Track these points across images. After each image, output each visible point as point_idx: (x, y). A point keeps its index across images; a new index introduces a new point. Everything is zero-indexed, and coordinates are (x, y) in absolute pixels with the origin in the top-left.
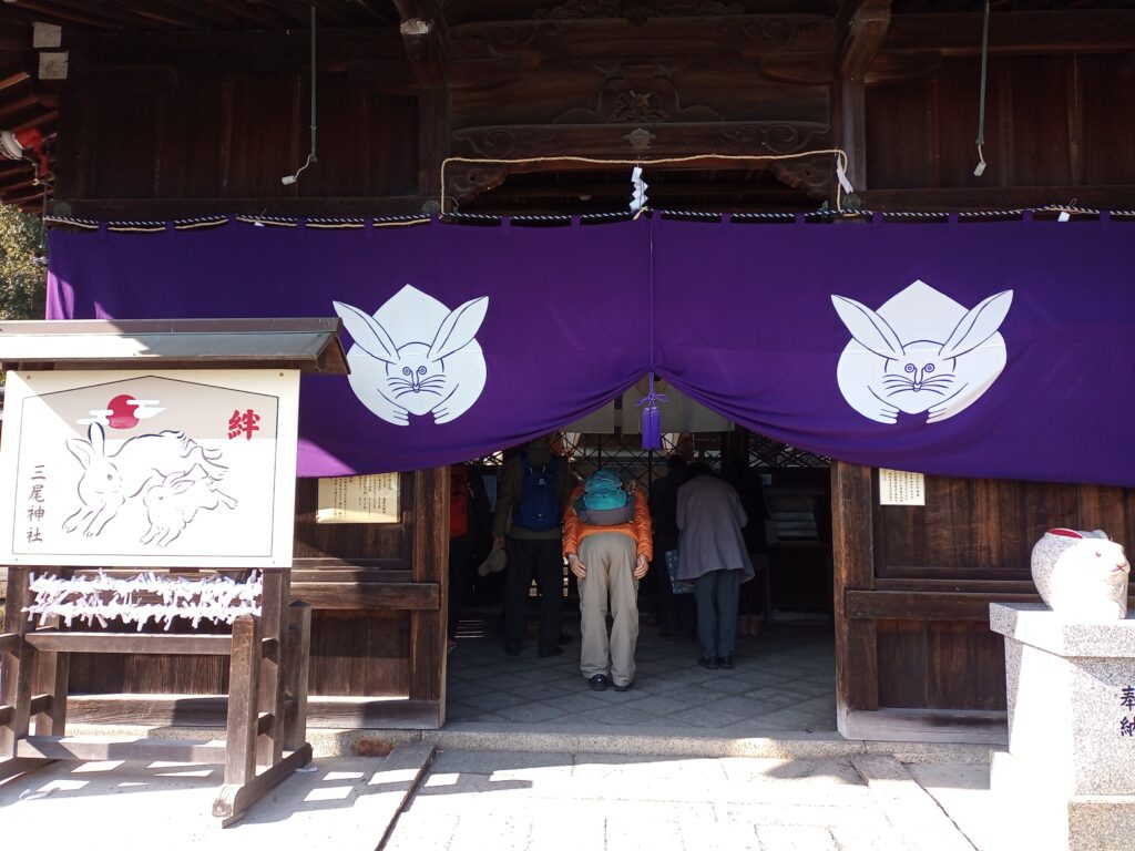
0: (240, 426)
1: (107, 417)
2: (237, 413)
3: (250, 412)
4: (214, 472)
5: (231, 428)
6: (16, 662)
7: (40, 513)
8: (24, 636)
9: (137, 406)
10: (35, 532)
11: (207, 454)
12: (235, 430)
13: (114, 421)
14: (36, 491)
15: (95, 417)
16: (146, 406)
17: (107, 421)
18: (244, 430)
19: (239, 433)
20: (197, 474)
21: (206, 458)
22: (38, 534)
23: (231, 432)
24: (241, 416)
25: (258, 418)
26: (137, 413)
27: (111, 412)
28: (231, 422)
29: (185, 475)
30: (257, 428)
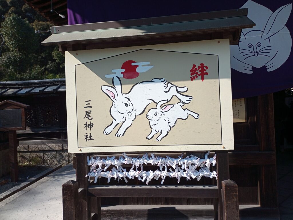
0: (197, 73)
1: (122, 73)
2: (194, 66)
3: (202, 65)
4: (184, 99)
5: (191, 75)
6: (85, 203)
7: (91, 125)
8: (88, 189)
9: (137, 66)
10: (89, 136)
11: (179, 90)
12: (194, 75)
13: (126, 75)
14: (88, 115)
15: (115, 73)
16: (143, 66)
17: (122, 75)
18: (199, 75)
19: (197, 77)
20: (175, 100)
21: (178, 92)
22: (91, 136)
23: (192, 76)
24: (197, 67)
25: (207, 68)
26: (138, 70)
27: (123, 70)
28: (191, 71)
29: (168, 101)
30: (207, 74)
